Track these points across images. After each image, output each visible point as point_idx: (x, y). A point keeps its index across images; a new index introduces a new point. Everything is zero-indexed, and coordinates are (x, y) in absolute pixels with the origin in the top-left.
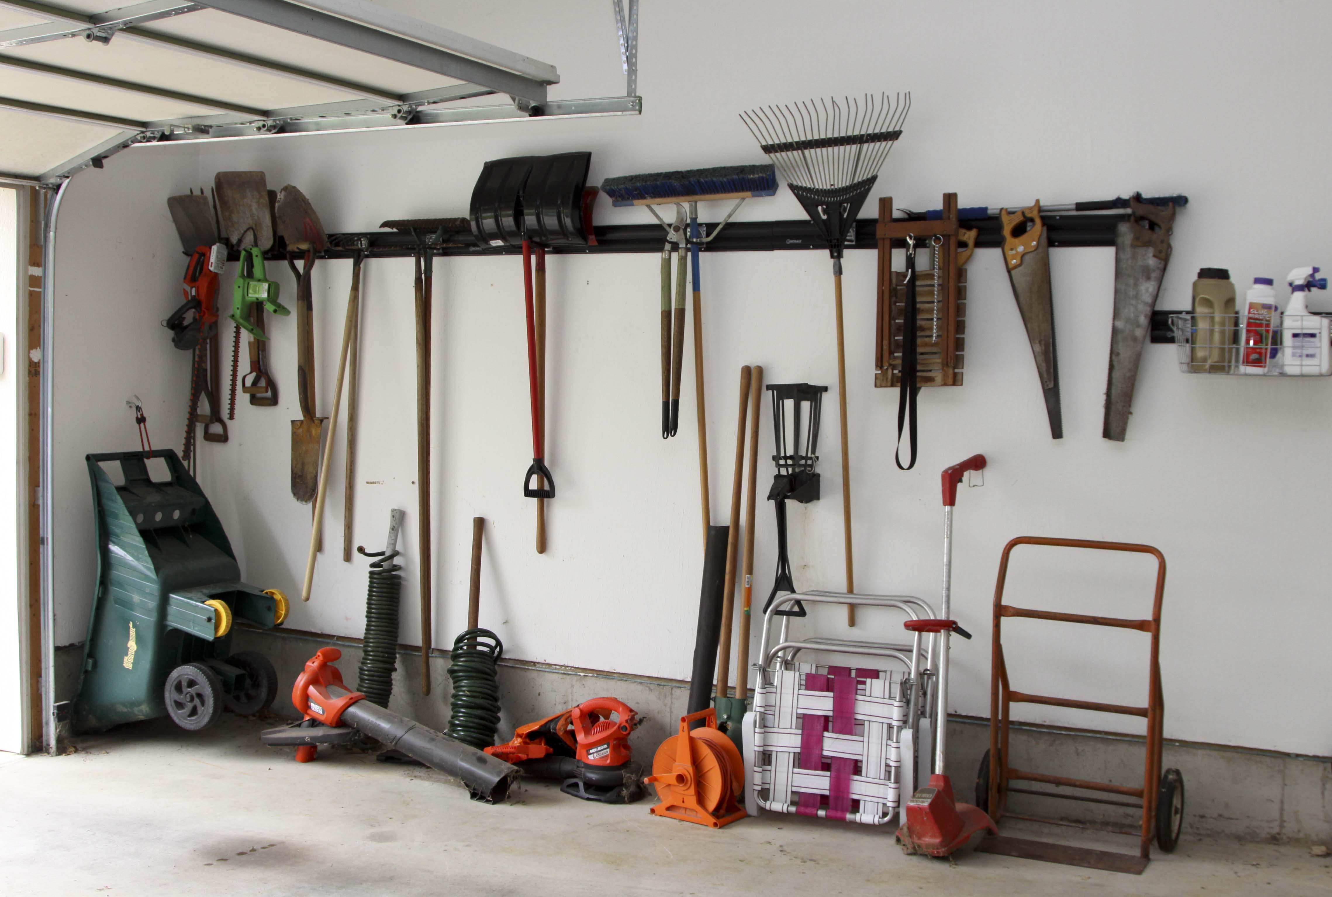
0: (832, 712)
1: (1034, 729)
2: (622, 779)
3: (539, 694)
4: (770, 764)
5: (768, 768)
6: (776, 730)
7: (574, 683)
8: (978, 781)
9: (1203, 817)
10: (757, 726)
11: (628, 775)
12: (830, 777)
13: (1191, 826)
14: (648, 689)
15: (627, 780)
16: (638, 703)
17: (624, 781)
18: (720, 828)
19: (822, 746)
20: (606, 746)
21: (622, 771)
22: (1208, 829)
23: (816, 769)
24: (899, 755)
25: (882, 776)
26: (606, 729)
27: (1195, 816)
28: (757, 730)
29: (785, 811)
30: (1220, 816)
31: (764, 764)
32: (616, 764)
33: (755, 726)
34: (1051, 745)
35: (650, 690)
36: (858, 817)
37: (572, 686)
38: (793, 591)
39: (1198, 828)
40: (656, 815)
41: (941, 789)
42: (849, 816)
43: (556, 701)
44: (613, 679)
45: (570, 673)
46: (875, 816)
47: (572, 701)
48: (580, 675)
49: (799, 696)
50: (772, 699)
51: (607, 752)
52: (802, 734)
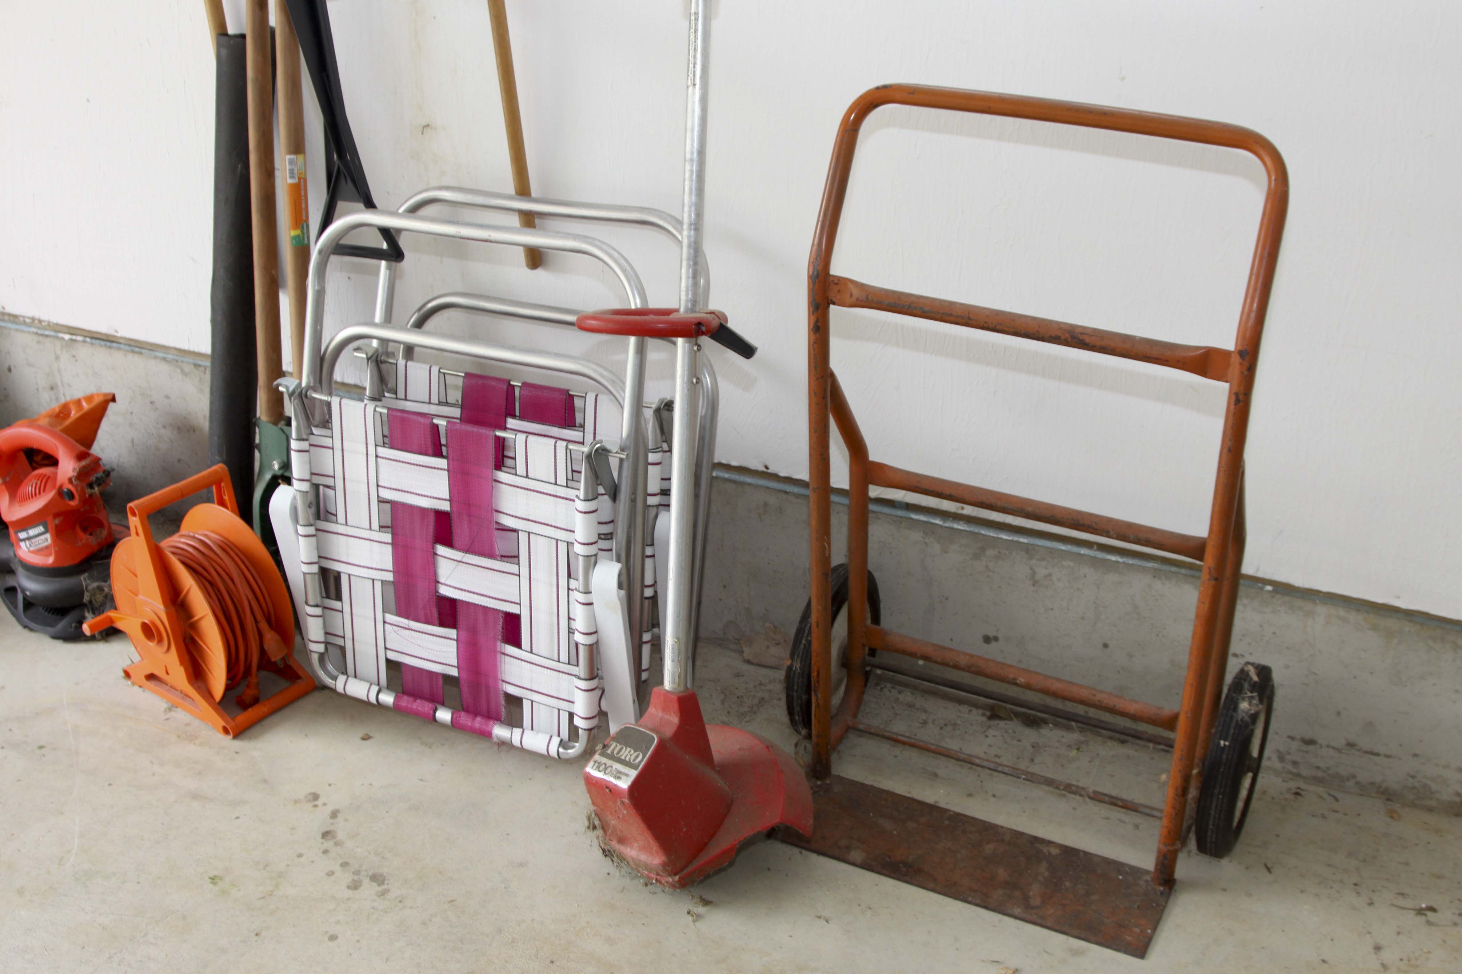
0: (448, 503)
1: (938, 521)
2: (81, 594)
3: (10, 370)
4: (339, 598)
5: (337, 604)
6: (341, 529)
7: (59, 352)
8: (789, 663)
9: (1310, 742)
10: (301, 521)
11: (95, 585)
12: (457, 640)
13: (1281, 759)
14: (179, 371)
15: (94, 595)
16: (167, 397)
17: (86, 598)
18: (235, 737)
19: (435, 574)
20: (41, 529)
21: (82, 578)
22: (1318, 768)
23: (428, 622)
24: (592, 618)
25: (564, 657)
26: (40, 493)
27: (1292, 738)
28: (301, 530)
29: (373, 699)
30: (1351, 745)
31: (328, 597)
32: (67, 563)
33: (296, 520)
34: (976, 557)
35: (185, 374)
36: (515, 736)
37: (57, 358)
38: (370, 204)
39: (1295, 763)
40: (133, 684)
41: (669, 731)
42: (500, 731)
43: (37, 384)
44: (119, 349)
45: (47, 333)
46: (551, 737)
47: (63, 385)
48: (63, 339)
49: (379, 459)
50: (327, 461)
51: (47, 540)
52: (394, 544)
